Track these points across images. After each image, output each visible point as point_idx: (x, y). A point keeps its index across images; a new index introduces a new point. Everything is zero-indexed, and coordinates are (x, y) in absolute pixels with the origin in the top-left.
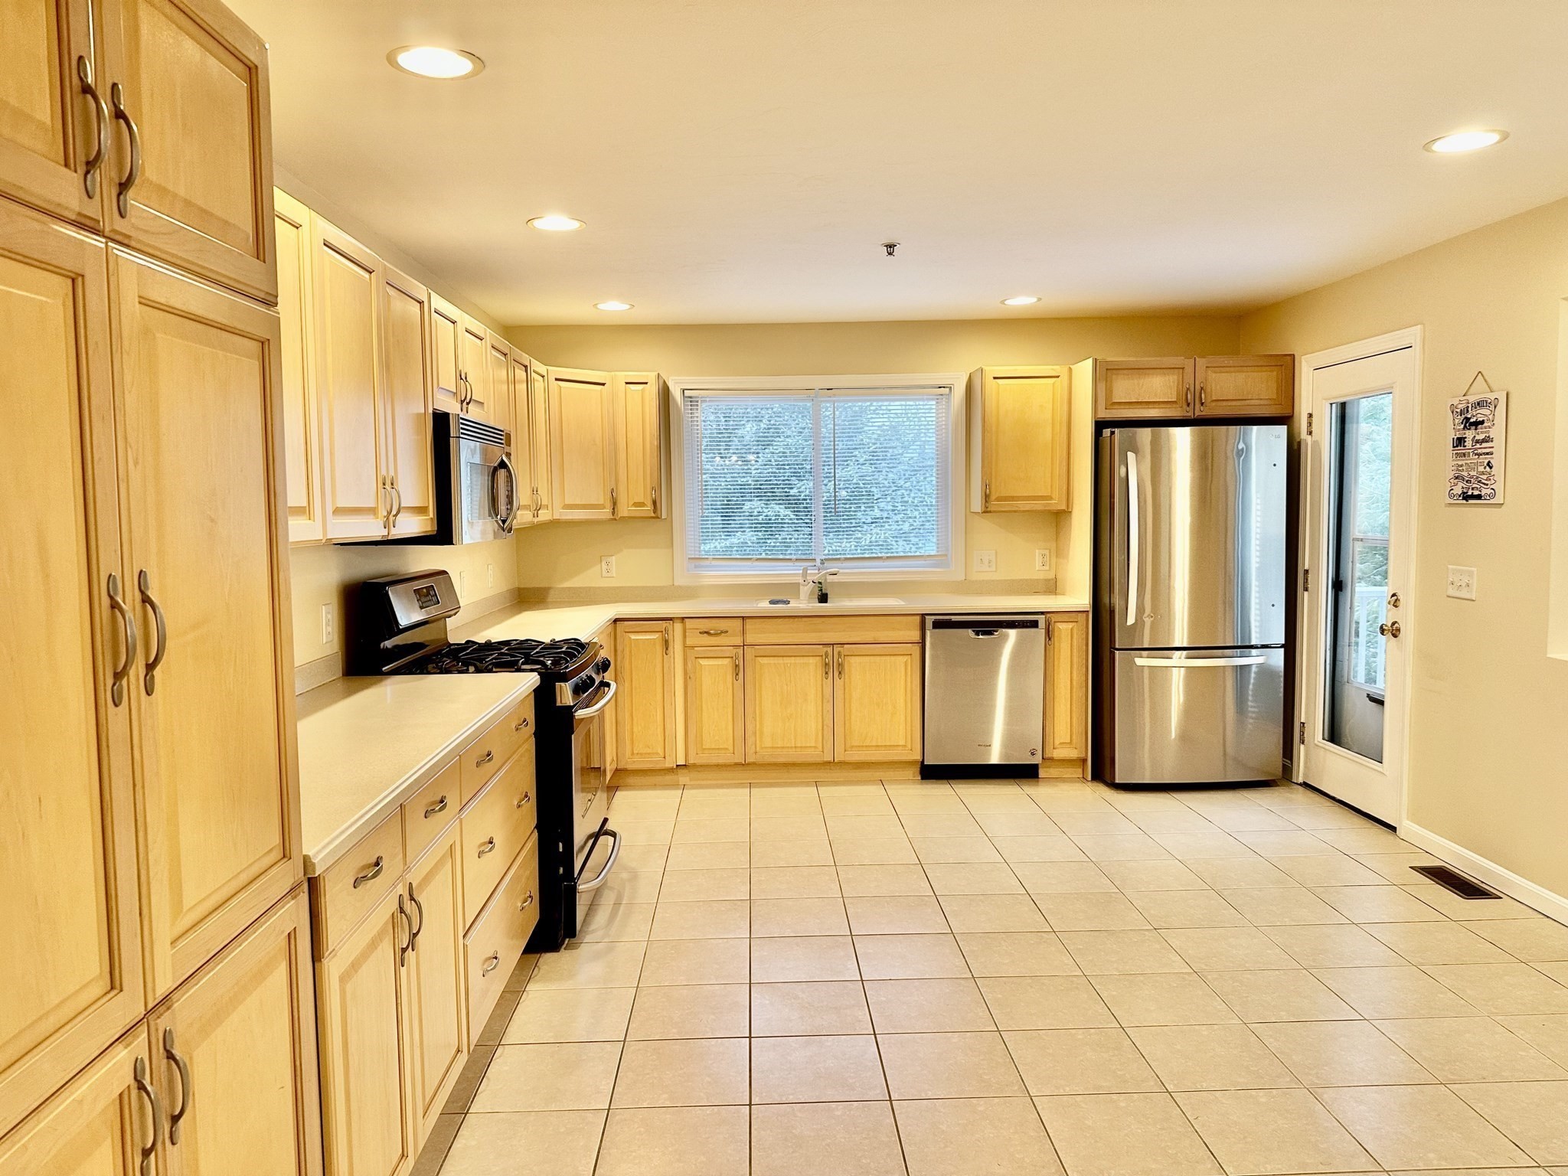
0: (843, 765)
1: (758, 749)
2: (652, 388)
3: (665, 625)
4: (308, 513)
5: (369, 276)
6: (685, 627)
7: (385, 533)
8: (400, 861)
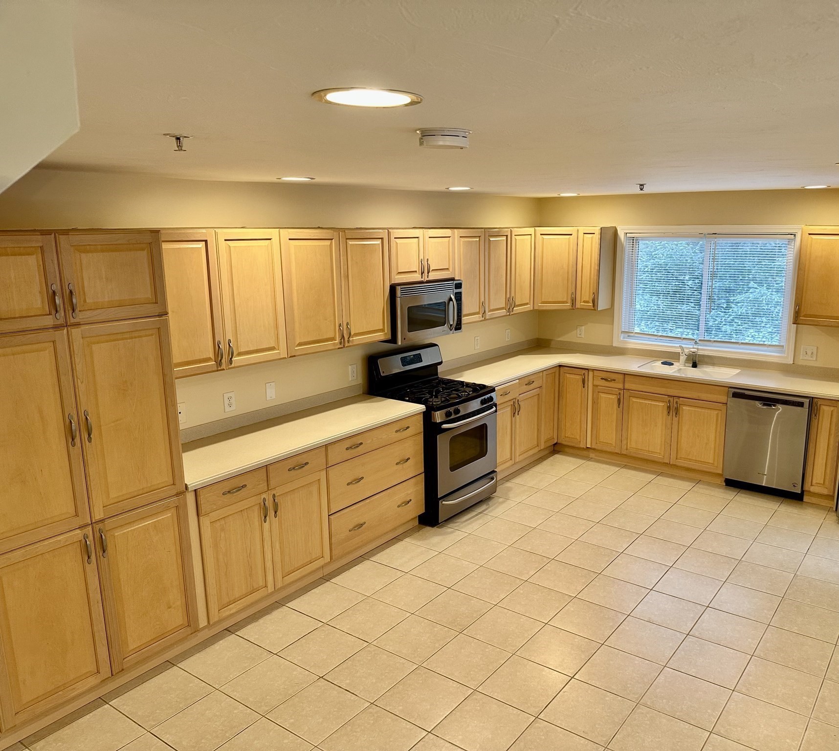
0: (673, 466)
1: (628, 448)
2: (597, 237)
3: (584, 371)
4: (277, 348)
5: (330, 241)
6: (593, 374)
7: (341, 346)
8: (263, 486)
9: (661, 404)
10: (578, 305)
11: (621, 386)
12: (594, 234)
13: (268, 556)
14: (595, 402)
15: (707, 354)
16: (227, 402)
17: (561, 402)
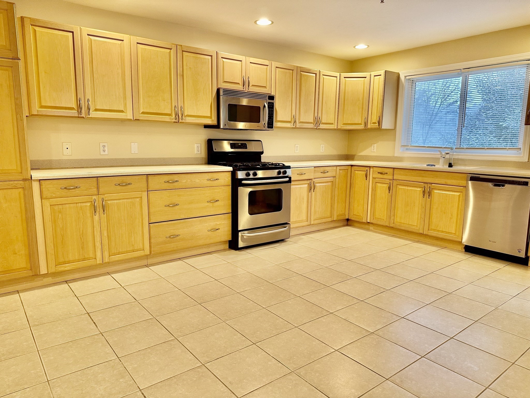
0: (426, 236)
1: (395, 222)
2: (382, 78)
3: (367, 168)
4: (125, 112)
5: (169, 50)
6: (373, 170)
7: (175, 121)
8: (95, 190)
9: (419, 189)
10: (369, 126)
11: (391, 177)
12: (381, 75)
13: (98, 239)
14: (374, 190)
15: (460, 158)
16: (102, 148)
17: (351, 190)
